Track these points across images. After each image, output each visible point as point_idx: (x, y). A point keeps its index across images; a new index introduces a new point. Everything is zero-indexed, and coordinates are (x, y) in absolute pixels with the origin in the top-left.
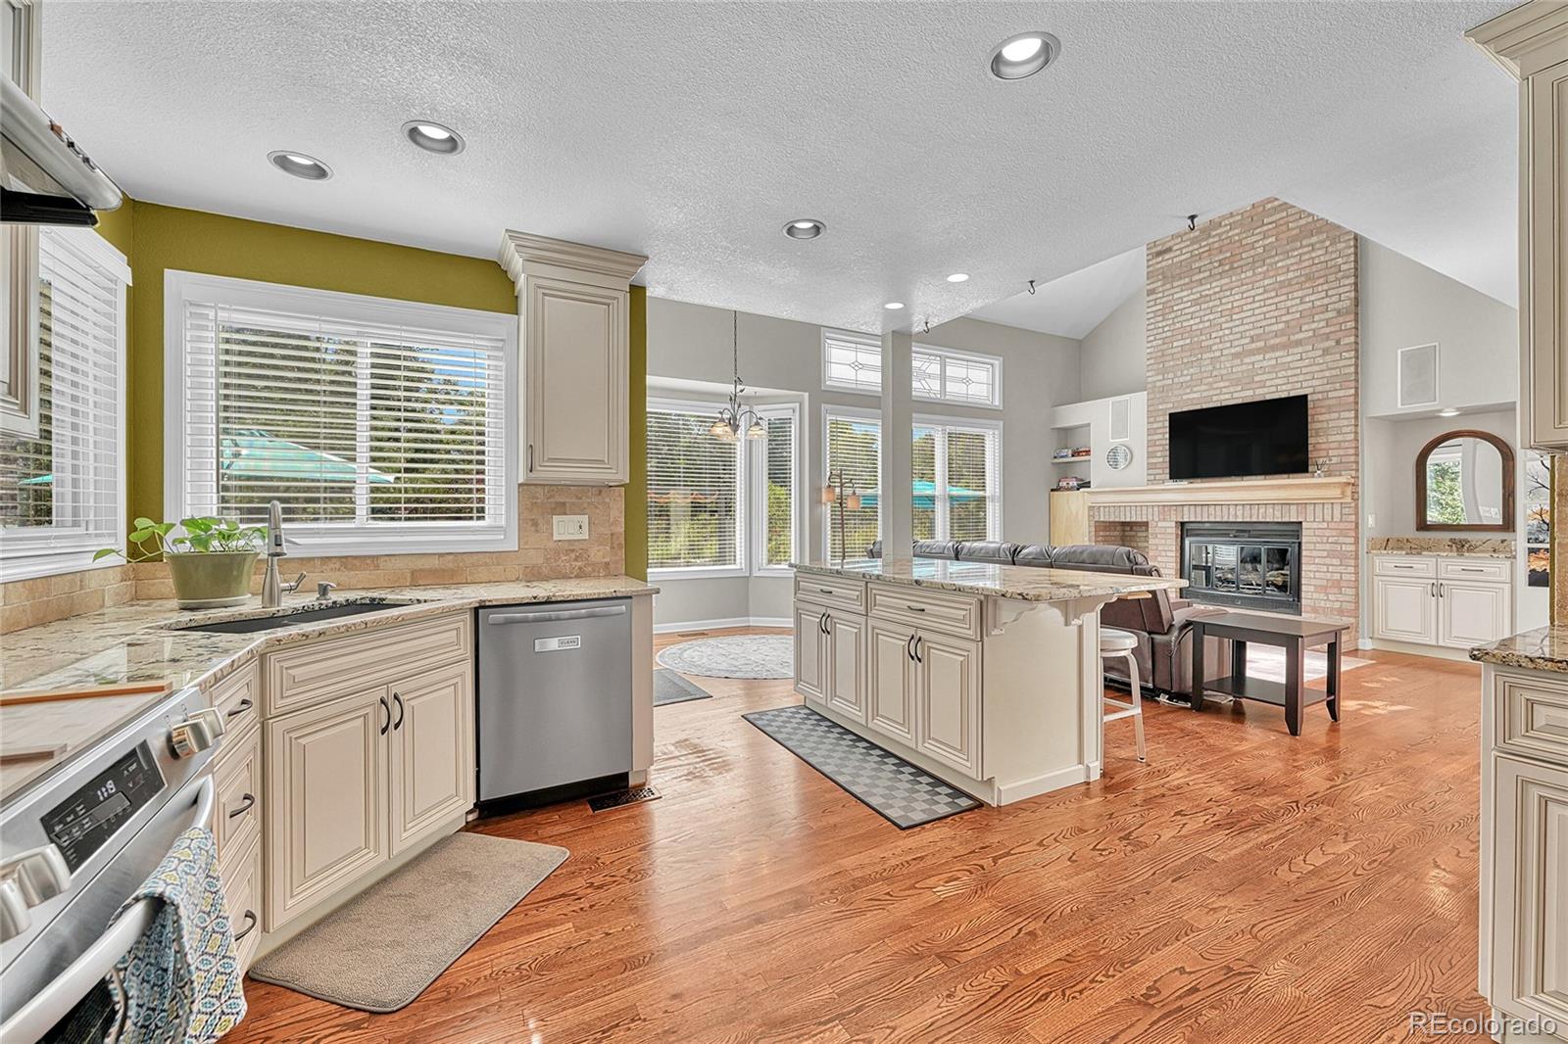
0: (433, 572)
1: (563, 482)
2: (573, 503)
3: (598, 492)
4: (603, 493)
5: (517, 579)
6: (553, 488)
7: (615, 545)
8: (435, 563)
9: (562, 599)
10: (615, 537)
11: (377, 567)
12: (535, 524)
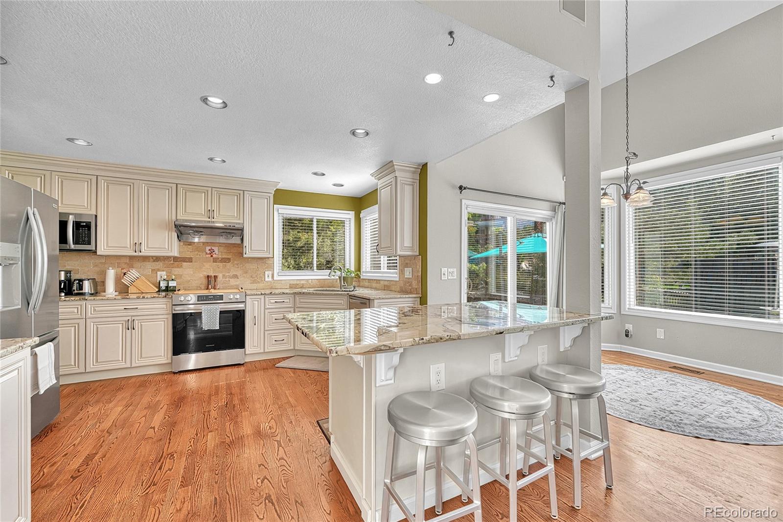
0: (387, 286)
2: (409, 263)
3: (414, 258)
5: (399, 291)
6: (405, 257)
7: (418, 281)
10: (418, 277)
11: (380, 283)
12: (402, 271)
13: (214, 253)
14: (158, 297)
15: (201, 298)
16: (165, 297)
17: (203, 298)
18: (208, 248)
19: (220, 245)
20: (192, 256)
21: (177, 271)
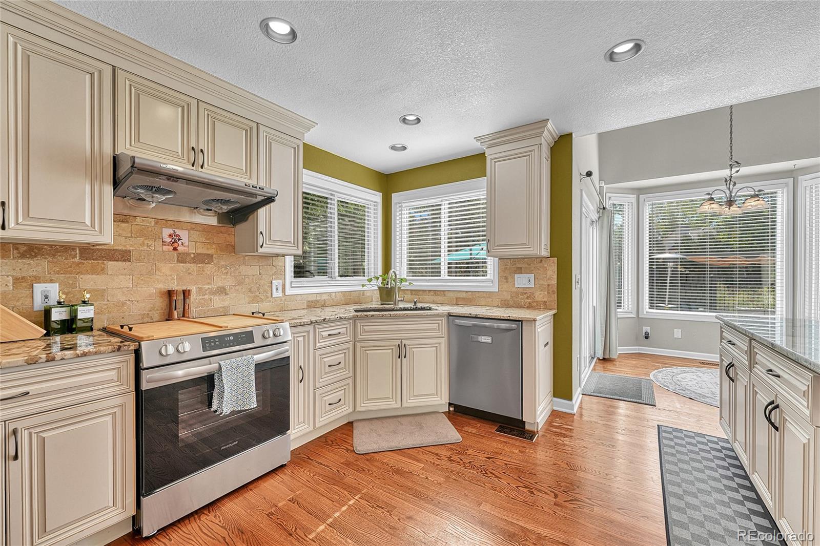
0: (464, 299)
1: (519, 257)
2: (526, 267)
3: (540, 261)
4: (543, 261)
5: (498, 305)
6: (515, 260)
7: (550, 292)
8: (464, 295)
9: (482, 316)
10: (550, 287)
11: (445, 295)
12: (506, 278)
13: (180, 243)
14: (96, 353)
15: (210, 343)
16: (119, 349)
17: (215, 342)
18: (166, 232)
19: (194, 227)
20: (128, 248)
21: (88, 282)
